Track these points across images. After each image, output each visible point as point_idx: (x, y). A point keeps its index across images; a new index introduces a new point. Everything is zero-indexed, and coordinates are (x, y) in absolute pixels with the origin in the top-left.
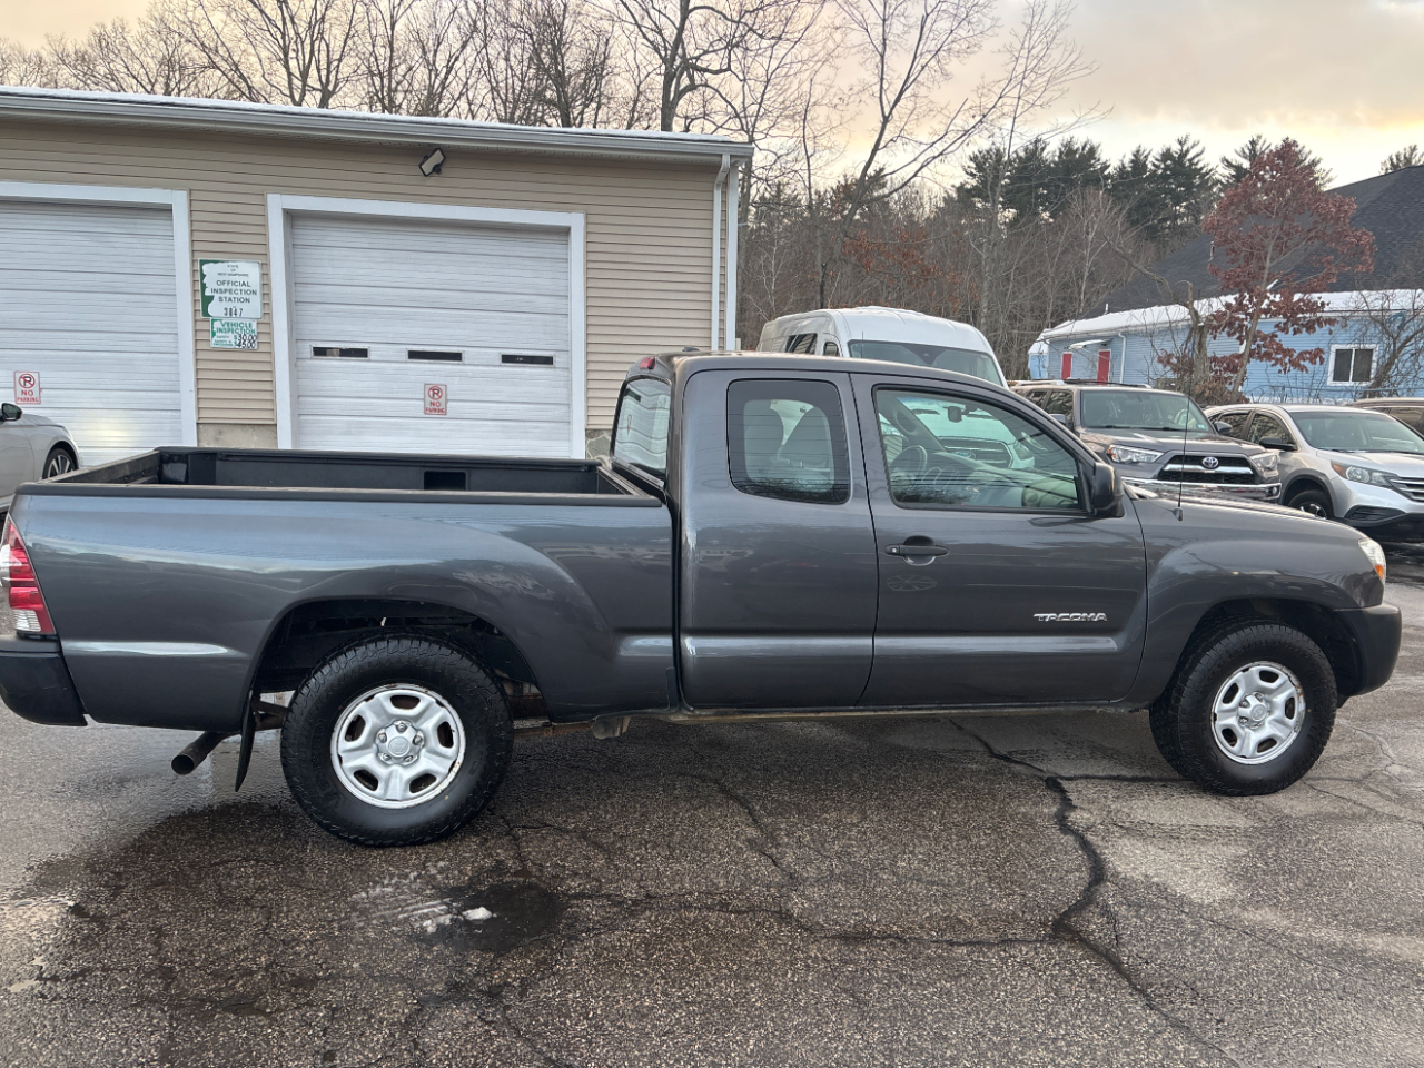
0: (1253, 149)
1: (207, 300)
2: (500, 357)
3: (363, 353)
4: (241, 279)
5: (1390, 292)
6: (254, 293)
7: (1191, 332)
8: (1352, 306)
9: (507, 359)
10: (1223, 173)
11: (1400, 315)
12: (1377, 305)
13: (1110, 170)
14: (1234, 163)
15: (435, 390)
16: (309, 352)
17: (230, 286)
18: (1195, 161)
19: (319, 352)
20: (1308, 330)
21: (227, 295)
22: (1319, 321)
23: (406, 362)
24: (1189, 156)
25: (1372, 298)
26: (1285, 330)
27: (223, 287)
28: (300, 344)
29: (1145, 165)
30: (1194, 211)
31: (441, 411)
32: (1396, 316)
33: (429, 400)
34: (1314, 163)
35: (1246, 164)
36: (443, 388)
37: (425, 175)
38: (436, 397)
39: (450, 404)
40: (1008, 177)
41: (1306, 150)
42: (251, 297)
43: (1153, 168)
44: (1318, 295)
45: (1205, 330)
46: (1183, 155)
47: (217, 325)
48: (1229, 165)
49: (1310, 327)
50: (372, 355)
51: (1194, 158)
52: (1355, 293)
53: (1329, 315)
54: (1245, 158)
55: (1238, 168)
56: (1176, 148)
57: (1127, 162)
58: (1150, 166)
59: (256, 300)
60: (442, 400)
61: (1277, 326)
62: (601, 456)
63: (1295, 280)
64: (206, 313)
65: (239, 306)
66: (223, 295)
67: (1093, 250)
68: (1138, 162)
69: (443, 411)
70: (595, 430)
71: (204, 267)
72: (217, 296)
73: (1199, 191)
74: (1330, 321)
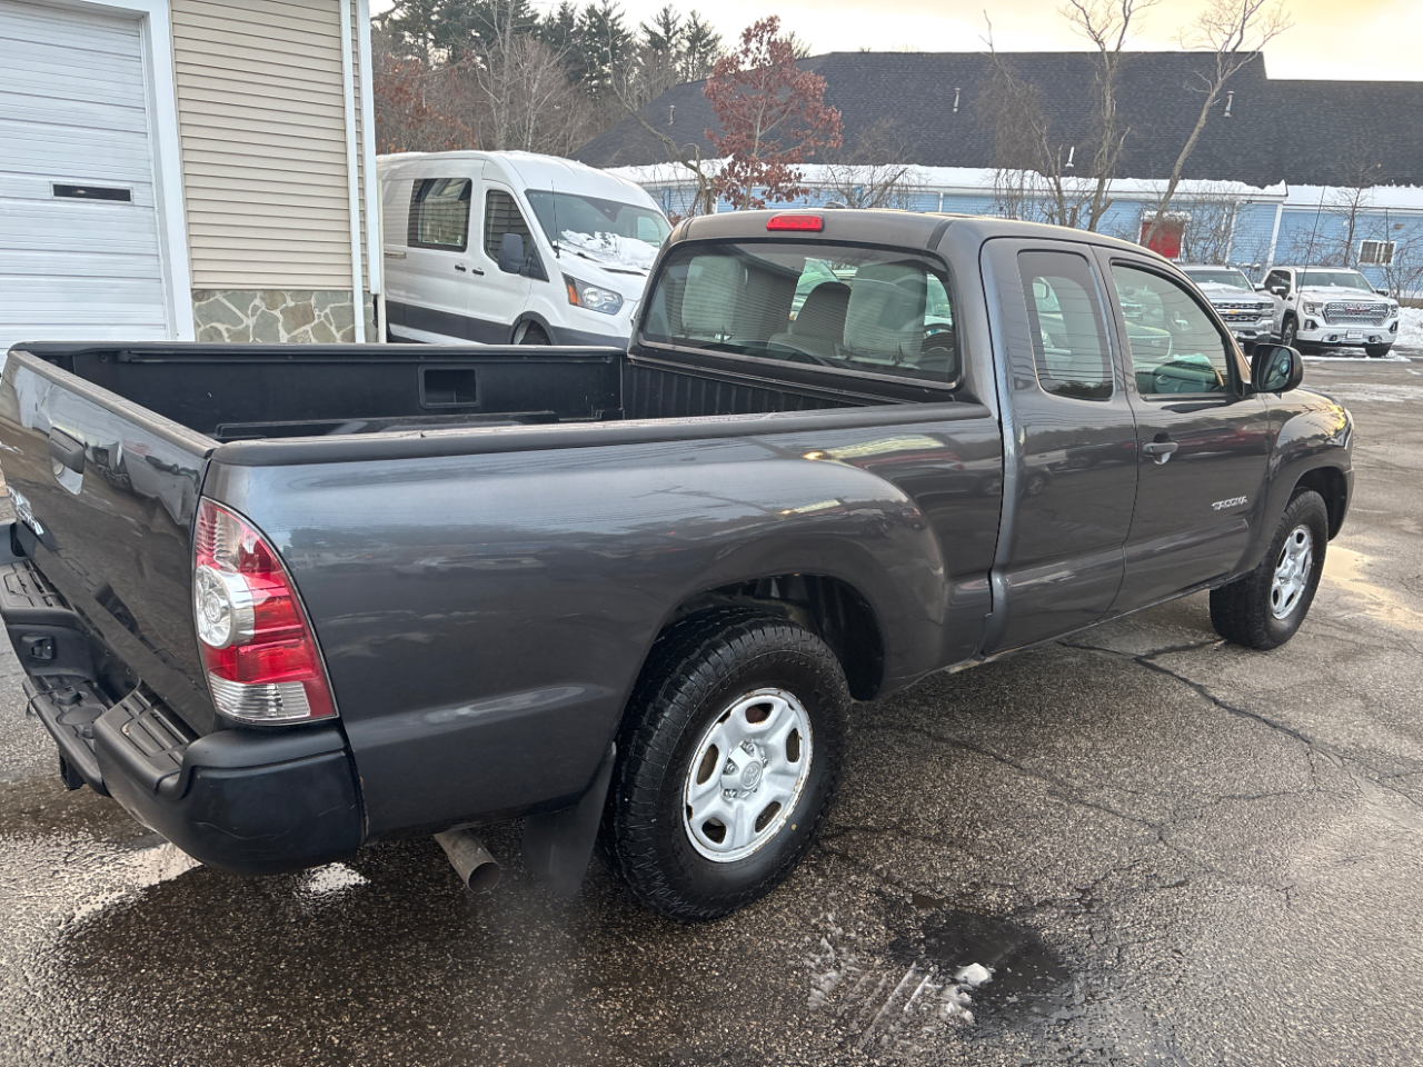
0: (666, 18)
2: (52, 189)
5: (853, 167)
7: (698, 195)
8: (822, 179)
9: (63, 191)
10: (641, 38)
11: (859, 188)
12: (843, 179)
13: (540, 21)
14: (651, 29)
18: (617, 22)
20: (787, 199)
22: (796, 191)
24: (612, 16)
25: (840, 171)
26: (770, 198)
29: (572, 19)
30: (620, 71)
32: (856, 189)
34: (716, 39)
35: (661, 32)
40: (437, 13)
41: (710, 25)
43: (579, 24)
44: (796, 166)
45: (712, 193)
46: (607, 14)
48: (647, 30)
49: (789, 195)
51: (616, 19)
52: (824, 167)
53: (807, 186)
54: (660, 24)
55: (653, 34)
56: (599, 7)
57: (556, 16)
58: (576, 21)
61: (764, 193)
62: (214, 325)
63: (780, 150)
67: (538, 103)
68: (566, 17)
70: (205, 290)
73: (622, 52)
74: (805, 192)
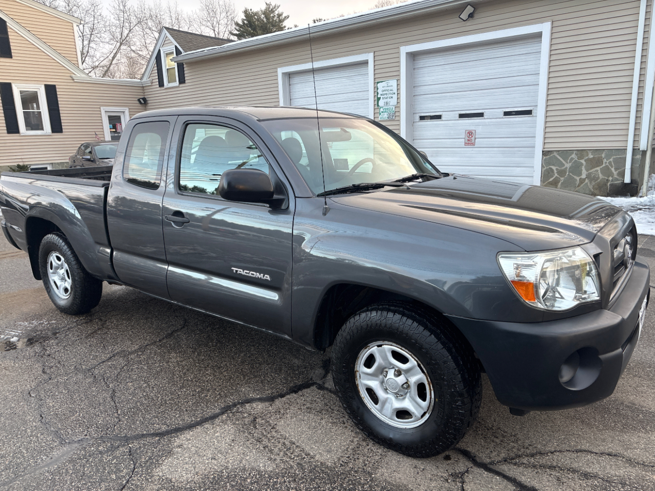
1: (379, 99)
2: (503, 113)
3: (439, 117)
4: (390, 88)
6: (394, 93)
9: (507, 114)
15: (470, 133)
16: (418, 118)
17: (387, 92)
19: (422, 118)
21: (385, 96)
23: (458, 120)
27: (385, 92)
28: (415, 115)
31: (472, 143)
33: (467, 138)
36: (474, 132)
37: (464, 21)
38: (470, 136)
39: (477, 140)
42: (393, 96)
47: (382, 110)
50: (443, 118)
59: (395, 96)
60: (473, 138)
62: (550, 167)
64: (378, 106)
65: (388, 100)
66: (384, 96)
69: (473, 144)
70: (549, 151)
71: (379, 85)
72: (382, 97)
